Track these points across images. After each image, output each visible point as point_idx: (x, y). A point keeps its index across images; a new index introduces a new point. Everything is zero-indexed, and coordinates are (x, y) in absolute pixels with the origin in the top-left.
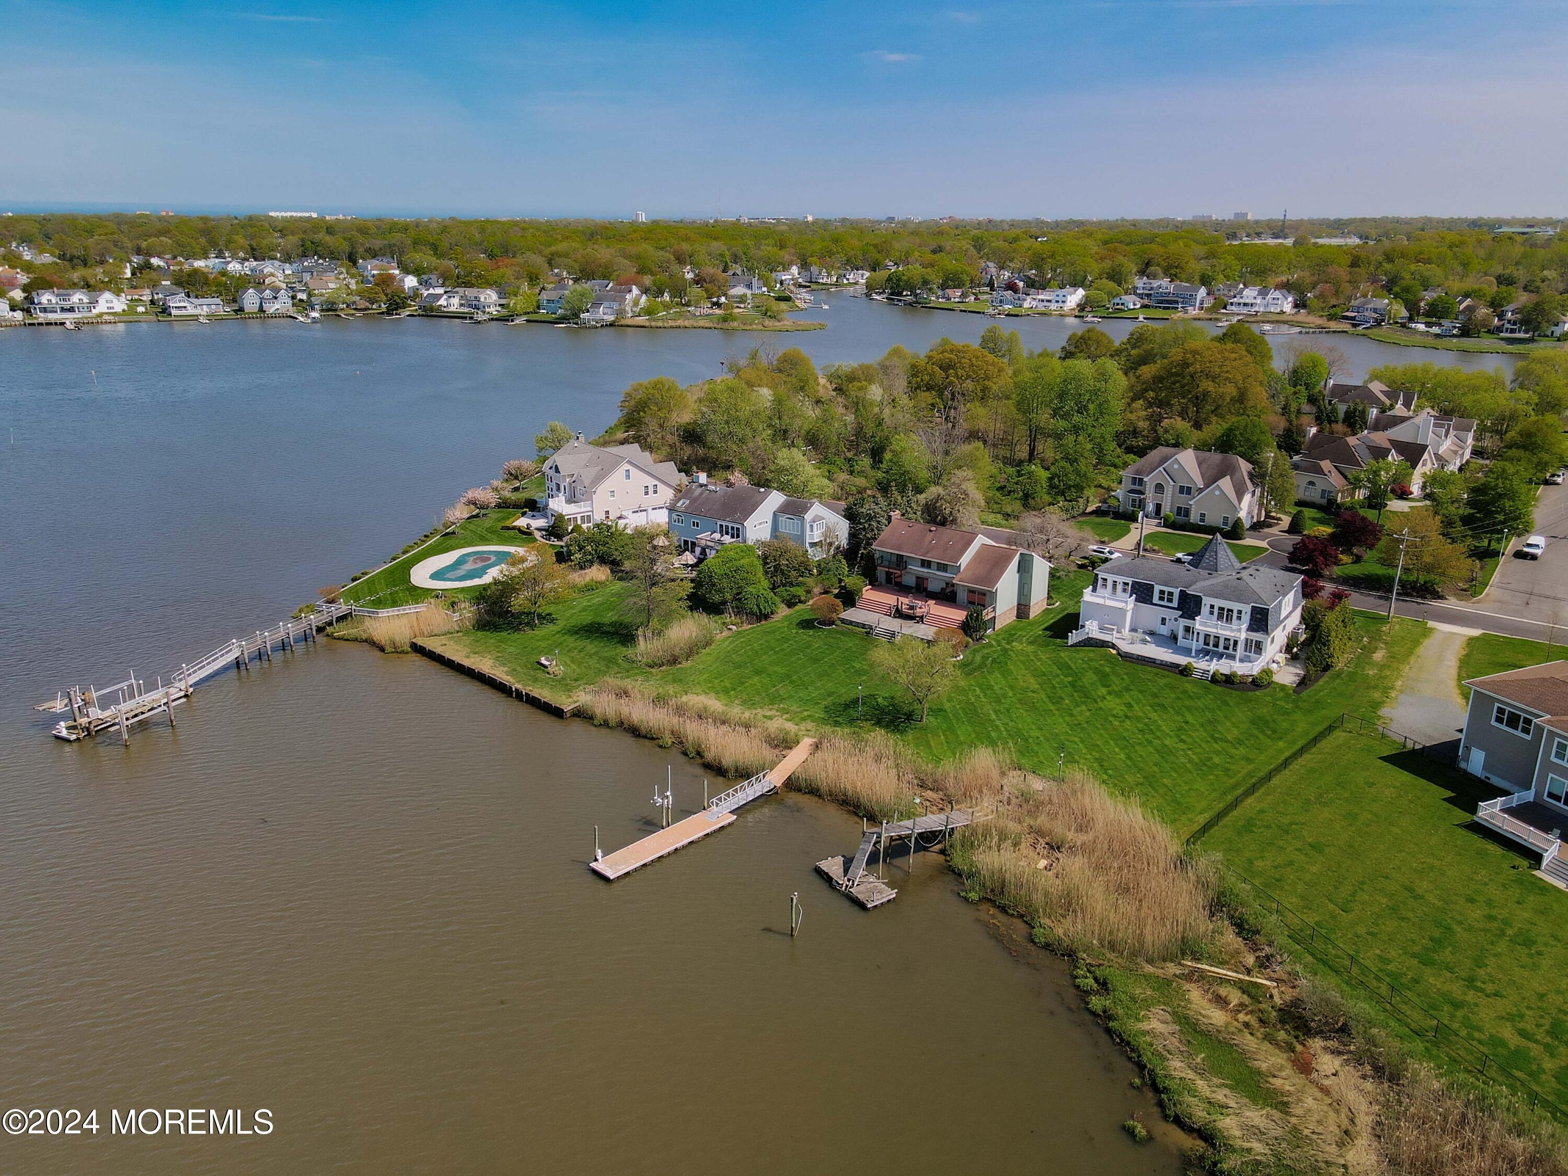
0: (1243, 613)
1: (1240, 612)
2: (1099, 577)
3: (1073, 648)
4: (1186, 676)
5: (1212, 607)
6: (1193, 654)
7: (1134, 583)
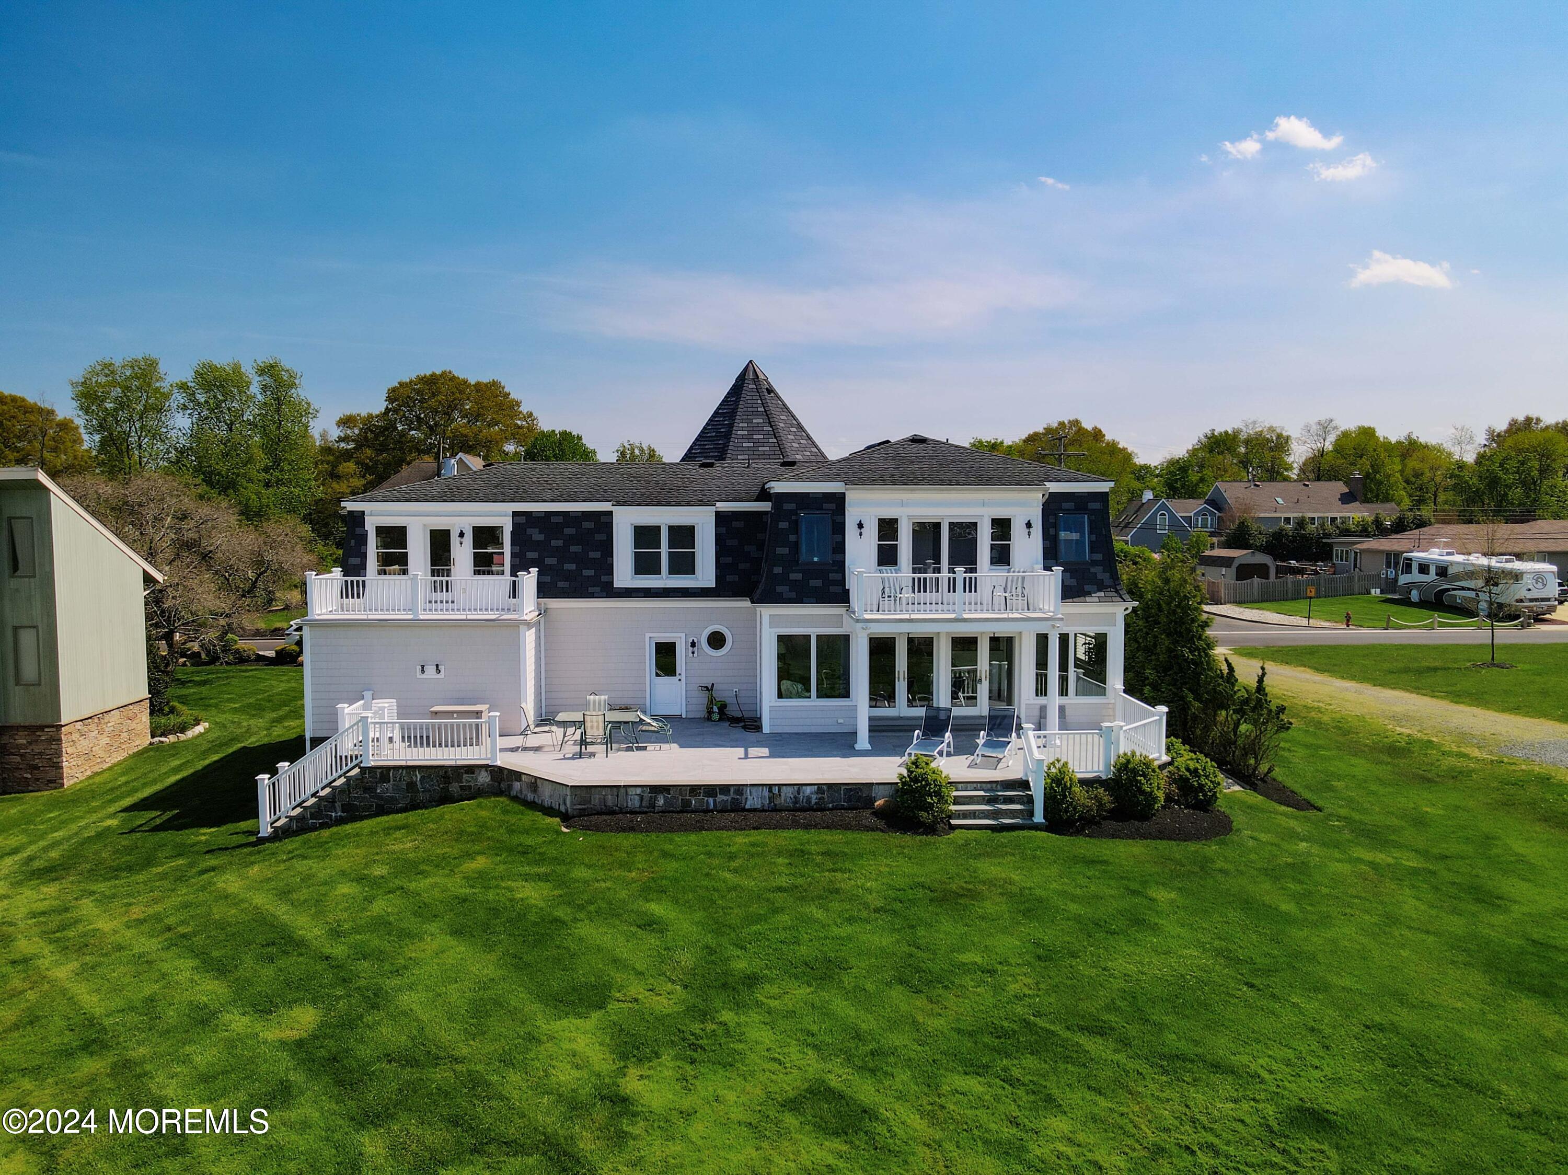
0: (1018, 529)
1: (1002, 527)
2: (370, 525)
3: (290, 844)
4: (931, 830)
5: (888, 528)
6: (863, 742)
7: (522, 522)
